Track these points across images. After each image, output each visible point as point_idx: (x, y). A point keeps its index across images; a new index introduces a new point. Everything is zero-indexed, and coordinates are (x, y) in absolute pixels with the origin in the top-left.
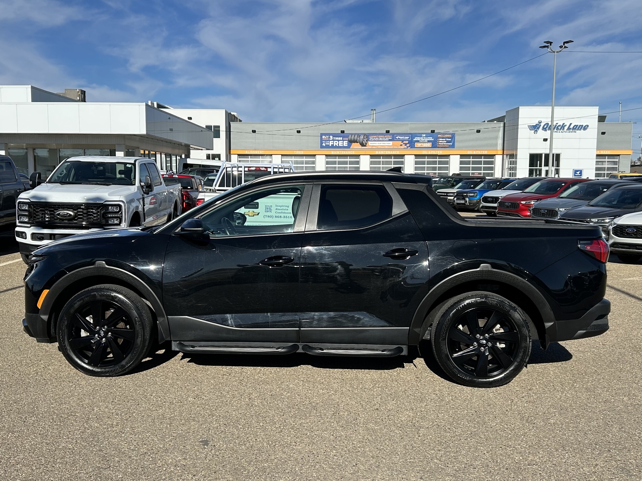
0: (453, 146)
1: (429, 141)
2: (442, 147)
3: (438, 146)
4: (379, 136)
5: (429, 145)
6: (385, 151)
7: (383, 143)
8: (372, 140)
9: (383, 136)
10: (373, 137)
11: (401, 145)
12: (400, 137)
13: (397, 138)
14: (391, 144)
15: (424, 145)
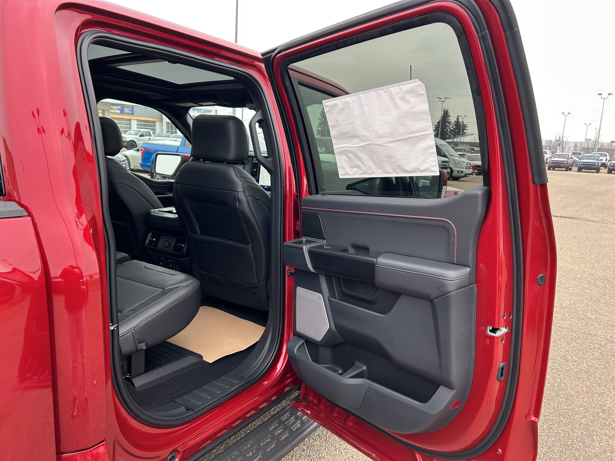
0: (132, 114)
1: (118, 109)
2: (126, 114)
3: (124, 113)
5: (119, 111)
15: (116, 111)
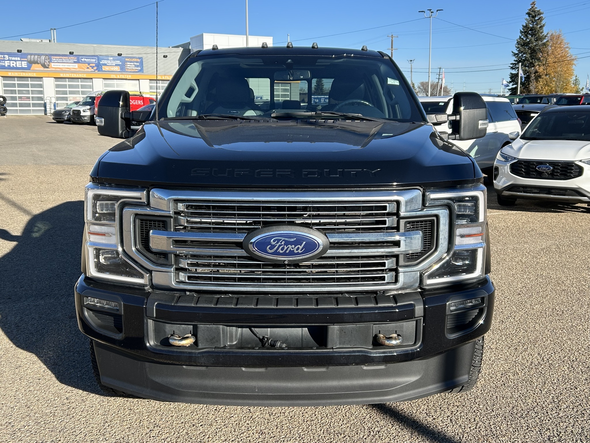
0: (142, 71)
1: (116, 65)
2: (130, 72)
3: (126, 70)
4: (62, 58)
5: (117, 69)
6: (70, 74)
7: (68, 66)
8: (55, 62)
9: (67, 58)
10: (56, 59)
11: (88, 68)
12: (85, 60)
13: (83, 60)
14: (77, 67)
15: (112, 69)
